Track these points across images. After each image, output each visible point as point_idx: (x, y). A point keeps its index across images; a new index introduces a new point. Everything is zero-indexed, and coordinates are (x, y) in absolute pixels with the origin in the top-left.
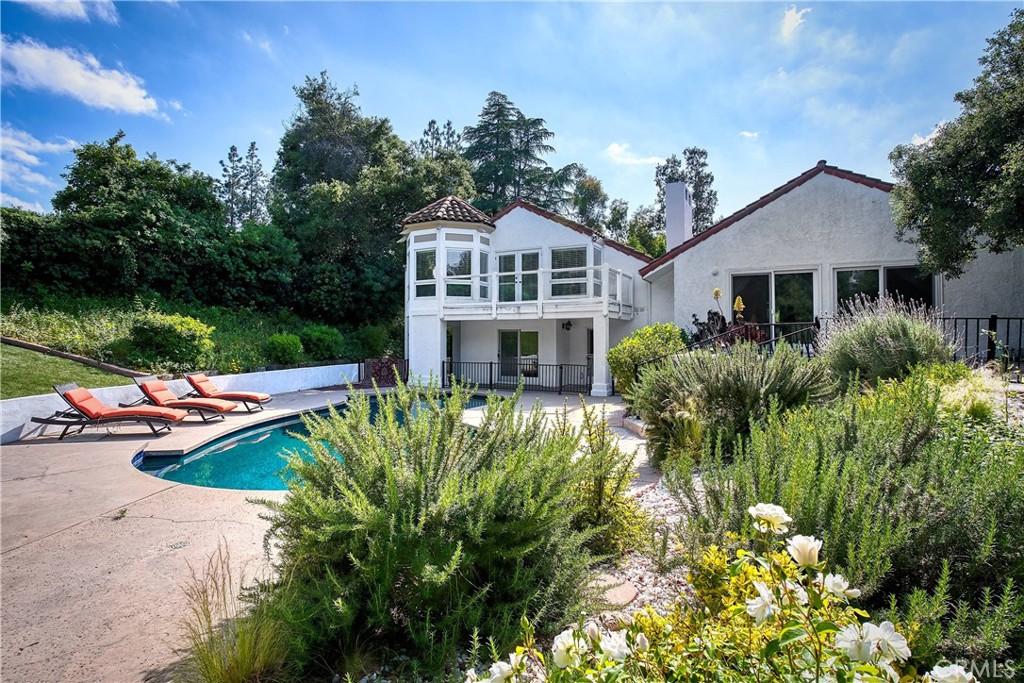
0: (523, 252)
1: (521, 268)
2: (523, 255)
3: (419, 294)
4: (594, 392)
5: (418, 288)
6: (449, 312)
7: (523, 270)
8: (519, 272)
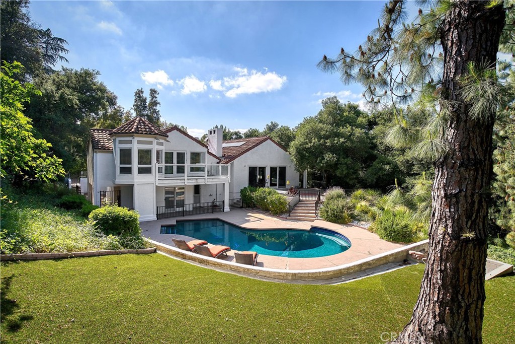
0: (178, 152)
1: (176, 162)
2: (177, 153)
3: (121, 172)
4: (225, 210)
5: (121, 169)
6: (161, 182)
7: (177, 163)
8: (175, 165)
